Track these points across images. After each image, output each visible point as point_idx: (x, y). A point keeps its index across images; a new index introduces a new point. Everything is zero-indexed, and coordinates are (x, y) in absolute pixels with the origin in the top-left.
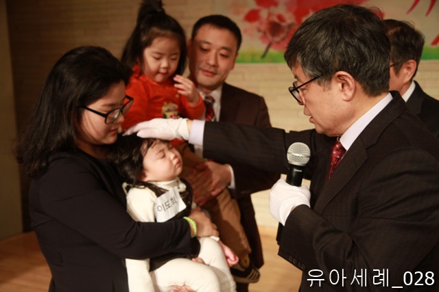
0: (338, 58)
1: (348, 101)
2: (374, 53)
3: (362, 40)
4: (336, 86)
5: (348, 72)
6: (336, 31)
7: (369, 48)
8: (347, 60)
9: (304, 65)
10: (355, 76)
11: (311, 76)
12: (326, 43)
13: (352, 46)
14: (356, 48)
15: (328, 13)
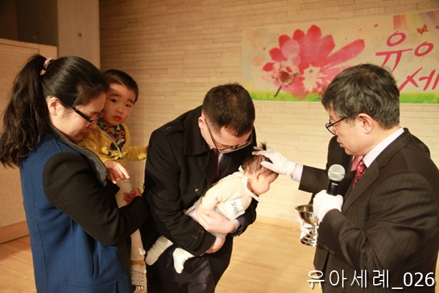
0: (359, 104)
1: (368, 134)
2: (386, 99)
3: (377, 92)
4: (359, 124)
5: (368, 114)
6: (357, 86)
7: (382, 96)
8: (366, 105)
9: (335, 109)
10: (372, 116)
11: (340, 117)
12: (350, 94)
13: (369, 96)
14: (372, 98)
15: (351, 72)
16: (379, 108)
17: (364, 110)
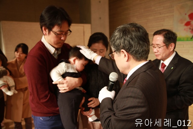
1: (126, 61)
2: (136, 44)
4: (122, 55)
5: (125, 50)
6: (121, 34)
7: (134, 42)
10: (128, 52)
12: (118, 38)
13: (127, 40)
16: (132, 48)
17: (124, 48)
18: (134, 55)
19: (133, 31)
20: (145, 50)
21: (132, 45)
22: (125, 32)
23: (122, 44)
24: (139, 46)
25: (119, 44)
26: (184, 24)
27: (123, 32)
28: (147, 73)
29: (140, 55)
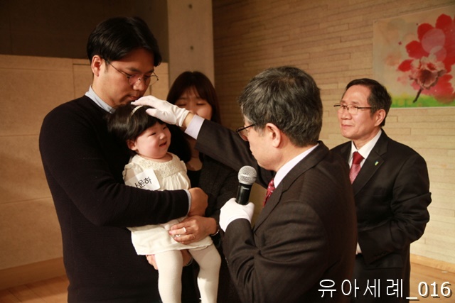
1: (277, 147)
2: (298, 112)
3: (289, 102)
4: (268, 134)
5: (276, 125)
6: (269, 91)
7: (294, 108)
8: (274, 115)
10: (282, 129)
12: (260, 99)
13: (280, 105)
14: (283, 108)
16: (290, 121)
17: (273, 120)
18: (293, 136)
19: (293, 86)
20: (315, 125)
21: (291, 115)
22: (276, 89)
23: (268, 112)
24: (303, 117)
25: (264, 113)
26: (397, 66)
27: (272, 88)
28: (320, 171)
29: (305, 135)
